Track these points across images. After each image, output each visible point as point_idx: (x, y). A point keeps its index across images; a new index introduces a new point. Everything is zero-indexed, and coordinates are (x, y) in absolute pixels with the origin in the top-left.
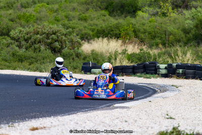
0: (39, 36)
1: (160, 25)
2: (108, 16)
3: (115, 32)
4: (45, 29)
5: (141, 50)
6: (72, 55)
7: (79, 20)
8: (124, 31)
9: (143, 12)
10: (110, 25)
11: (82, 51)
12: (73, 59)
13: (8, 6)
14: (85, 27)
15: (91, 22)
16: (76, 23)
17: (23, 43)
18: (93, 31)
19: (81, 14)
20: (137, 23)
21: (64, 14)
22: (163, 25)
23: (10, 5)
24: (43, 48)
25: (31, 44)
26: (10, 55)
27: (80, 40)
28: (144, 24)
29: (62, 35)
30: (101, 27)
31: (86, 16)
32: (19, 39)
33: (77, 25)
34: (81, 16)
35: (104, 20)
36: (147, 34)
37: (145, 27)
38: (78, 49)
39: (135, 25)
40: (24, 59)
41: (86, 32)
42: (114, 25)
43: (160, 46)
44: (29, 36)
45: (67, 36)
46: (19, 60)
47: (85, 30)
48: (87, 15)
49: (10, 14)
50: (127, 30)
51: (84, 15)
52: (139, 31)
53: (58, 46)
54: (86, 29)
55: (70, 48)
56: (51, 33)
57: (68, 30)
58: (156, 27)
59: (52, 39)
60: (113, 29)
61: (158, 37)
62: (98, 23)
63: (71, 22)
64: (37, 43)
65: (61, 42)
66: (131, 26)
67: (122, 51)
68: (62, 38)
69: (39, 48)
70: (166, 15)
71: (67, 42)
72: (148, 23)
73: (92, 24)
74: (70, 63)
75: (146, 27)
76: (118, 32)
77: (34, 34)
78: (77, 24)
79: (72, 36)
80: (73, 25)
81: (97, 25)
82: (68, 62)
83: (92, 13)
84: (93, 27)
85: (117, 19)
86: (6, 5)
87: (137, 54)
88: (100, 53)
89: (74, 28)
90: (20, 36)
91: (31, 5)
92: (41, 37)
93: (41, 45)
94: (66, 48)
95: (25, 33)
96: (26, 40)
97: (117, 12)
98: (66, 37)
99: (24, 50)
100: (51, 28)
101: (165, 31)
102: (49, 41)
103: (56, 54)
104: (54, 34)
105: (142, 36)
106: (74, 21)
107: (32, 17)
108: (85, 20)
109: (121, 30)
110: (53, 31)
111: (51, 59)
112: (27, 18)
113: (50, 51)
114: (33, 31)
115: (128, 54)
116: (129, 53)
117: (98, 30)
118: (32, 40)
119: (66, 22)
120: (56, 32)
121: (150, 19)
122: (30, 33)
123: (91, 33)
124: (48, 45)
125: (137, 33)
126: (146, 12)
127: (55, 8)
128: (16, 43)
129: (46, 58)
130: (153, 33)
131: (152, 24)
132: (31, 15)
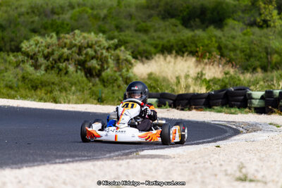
0: (65, 50)
1: (259, 38)
2: (180, 27)
3: (189, 49)
4: (75, 40)
5: (226, 74)
6: (116, 80)
7: (136, 31)
8: (203, 46)
9: (234, 19)
10: (183, 38)
11: (135, 75)
12: (119, 86)
13: (33, 12)
14: (144, 42)
15: (154, 34)
16: (130, 34)
17: (41, 60)
18: (156, 47)
19: (138, 23)
20: (224, 36)
21: (114, 23)
22: (263, 38)
23: (36, 11)
24: (71, 68)
25: (54, 62)
26: (18, 79)
27: (130, 57)
28: (234, 38)
29: (102, 49)
30: (169, 41)
31: (147, 26)
32: (34, 54)
33: (132, 39)
34: (139, 26)
35: (173, 32)
36: (238, 52)
37: (235, 42)
38: (127, 71)
39: (220, 38)
40: (40, 86)
41: (145, 48)
42: (188, 38)
43: (259, 70)
44: (50, 50)
45: (110, 50)
46: (32, 87)
47: (144, 45)
48: (149, 24)
49: (33, 22)
50: (207, 46)
51: (144, 24)
52: (226, 47)
53: (97, 66)
54: (147, 45)
55: (115, 69)
56: (86, 46)
57: (112, 42)
58: (252, 42)
59: (87, 54)
60: (187, 44)
61: (256, 57)
62: (165, 36)
63: (122, 33)
64: (62, 61)
65: (101, 60)
66: (214, 39)
67: (196, 75)
68: (102, 54)
69: (66, 68)
70: (269, 23)
71: (109, 60)
72: (240, 36)
73: (155, 37)
74: (113, 93)
75: (238, 42)
76: (193, 49)
77: (59, 48)
78: (132, 36)
79: (118, 51)
80: (125, 38)
81: (162, 39)
82: (110, 90)
83: (157, 22)
84: (157, 42)
85: (193, 31)
86: (30, 11)
87: (219, 80)
88: (161, 78)
89: (127, 43)
90: (37, 49)
91: (68, 10)
92: (70, 52)
93: (69, 64)
94: (109, 70)
95: (45, 46)
96: (46, 57)
97: (195, 20)
98: (109, 52)
99: (43, 72)
100: (84, 38)
101: (266, 48)
102: (82, 58)
103: (93, 79)
104: (91, 47)
105: (232, 54)
106: (127, 32)
107: (65, 26)
108: (146, 31)
109: (199, 45)
110: (88, 43)
111: (83, 85)
112: (57, 27)
113: (83, 74)
114: (57, 43)
115: (205, 79)
116: (208, 79)
117: (163, 45)
118: (56, 56)
119: (116, 33)
120: (92, 44)
121: (245, 31)
122: (53, 45)
123: (153, 50)
124: (80, 65)
125: (224, 50)
126: (239, 21)
127: (102, 15)
128: (31, 61)
129: (75, 84)
130: (248, 51)
131: (246, 37)
132: (63, 24)
